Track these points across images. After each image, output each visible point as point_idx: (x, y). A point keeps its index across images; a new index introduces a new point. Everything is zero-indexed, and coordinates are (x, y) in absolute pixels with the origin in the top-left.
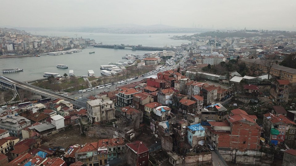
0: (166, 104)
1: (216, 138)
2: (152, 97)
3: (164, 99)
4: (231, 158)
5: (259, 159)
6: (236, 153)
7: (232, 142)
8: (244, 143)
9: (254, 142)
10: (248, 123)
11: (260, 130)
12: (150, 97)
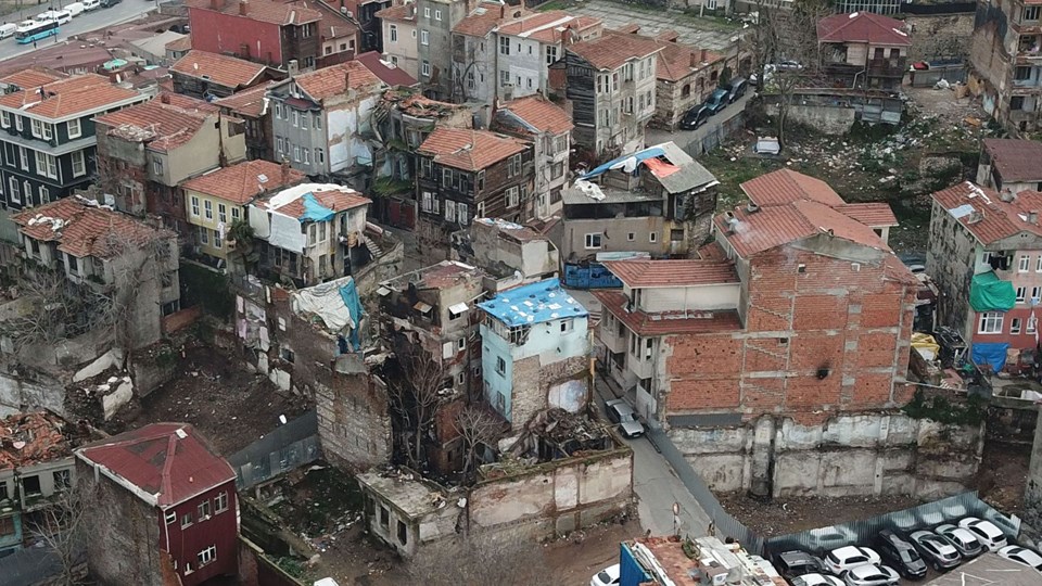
0: (332, 171)
1: (654, 362)
2: (237, 129)
3: (316, 139)
4: (747, 473)
5: (902, 462)
6: (772, 441)
7: (752, 375)
8: (822, 374)
9: (879, 365)
10: (843, 254)
11: (909, 292)
12: (218, 125)
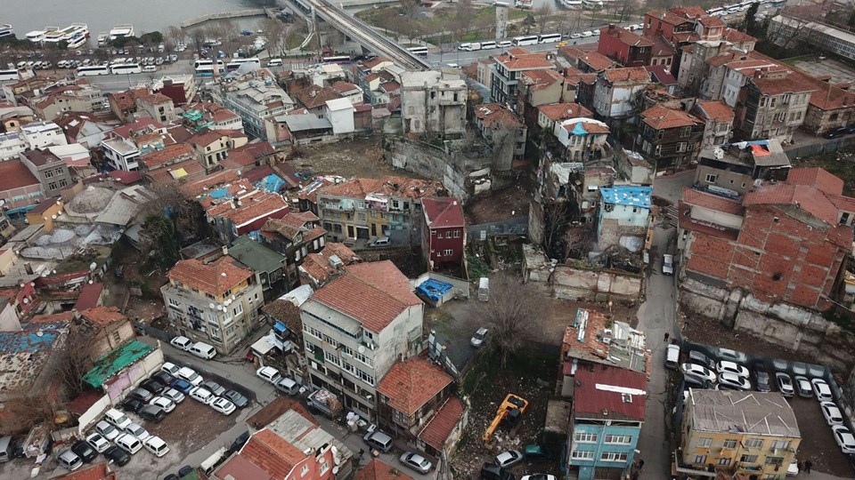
0: (611, 115)
1: (687, 242)
2: (571, 88)
3: (607, 100)
4: (722, 312)
5: (815, 340)
6: (740, 302)
7: (736, 265)
8: (776, 278)
9: (813, 284)
10: (803, 219)
11: (840, 251)
12: (562, 84)
